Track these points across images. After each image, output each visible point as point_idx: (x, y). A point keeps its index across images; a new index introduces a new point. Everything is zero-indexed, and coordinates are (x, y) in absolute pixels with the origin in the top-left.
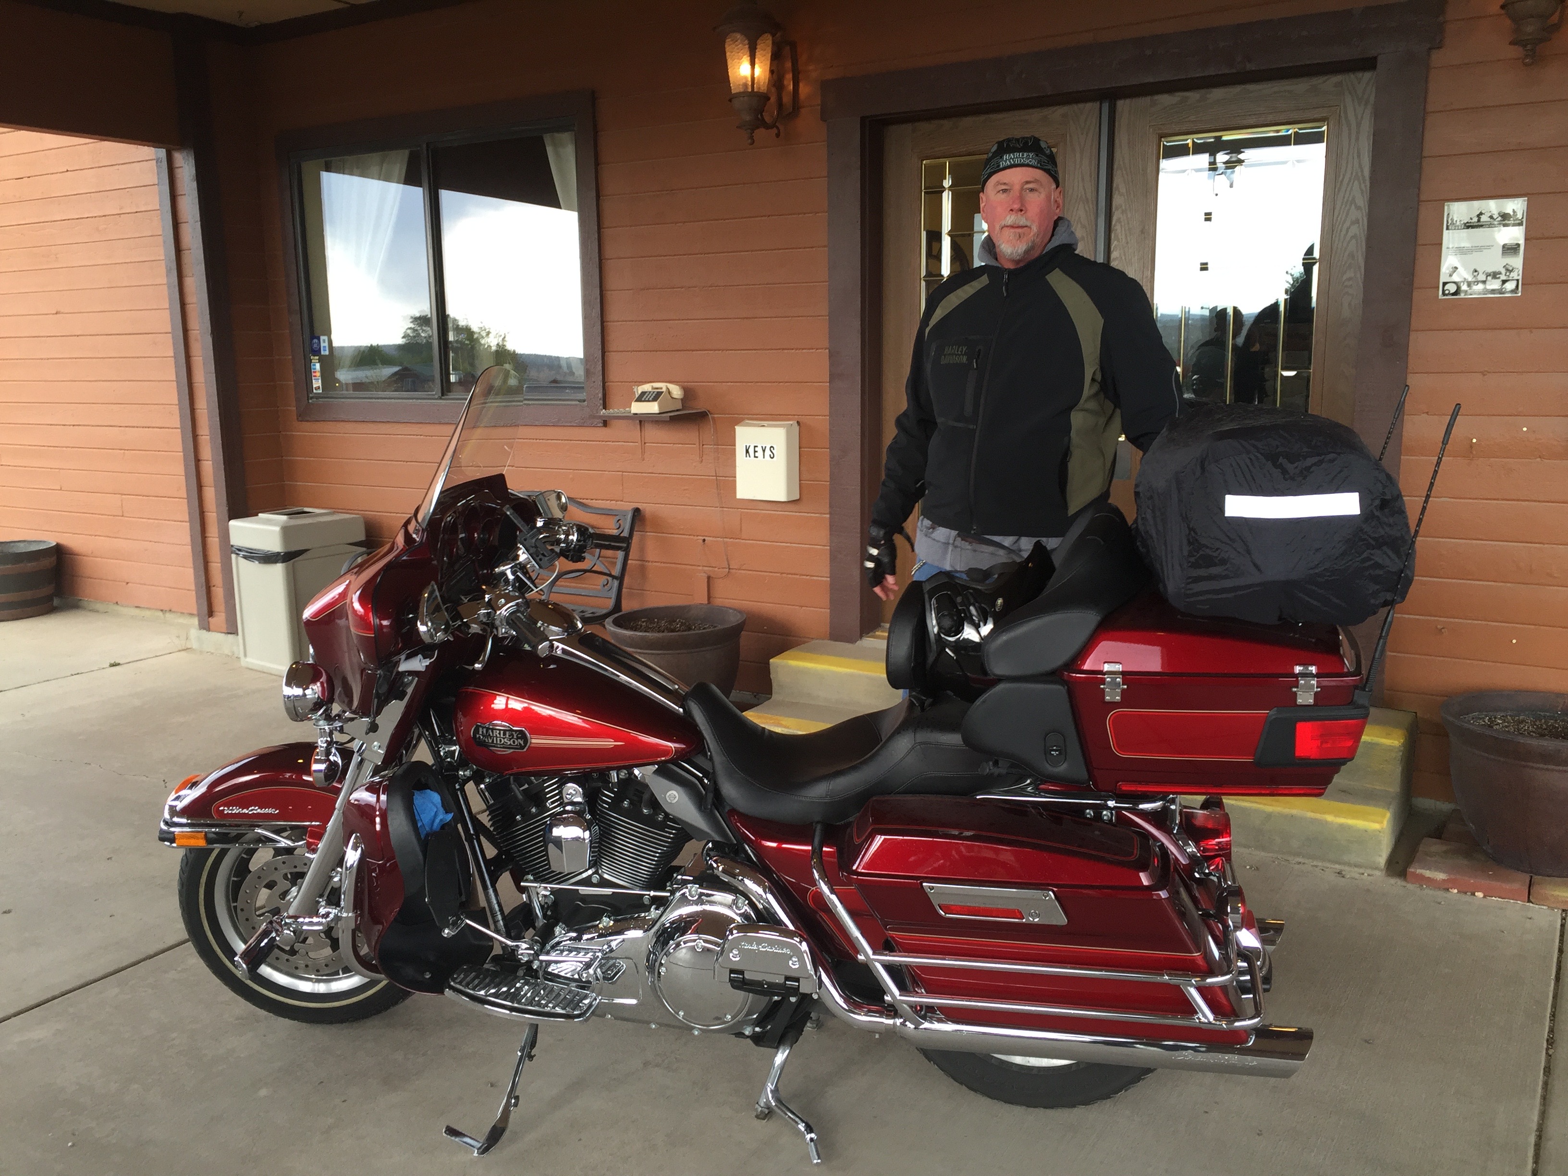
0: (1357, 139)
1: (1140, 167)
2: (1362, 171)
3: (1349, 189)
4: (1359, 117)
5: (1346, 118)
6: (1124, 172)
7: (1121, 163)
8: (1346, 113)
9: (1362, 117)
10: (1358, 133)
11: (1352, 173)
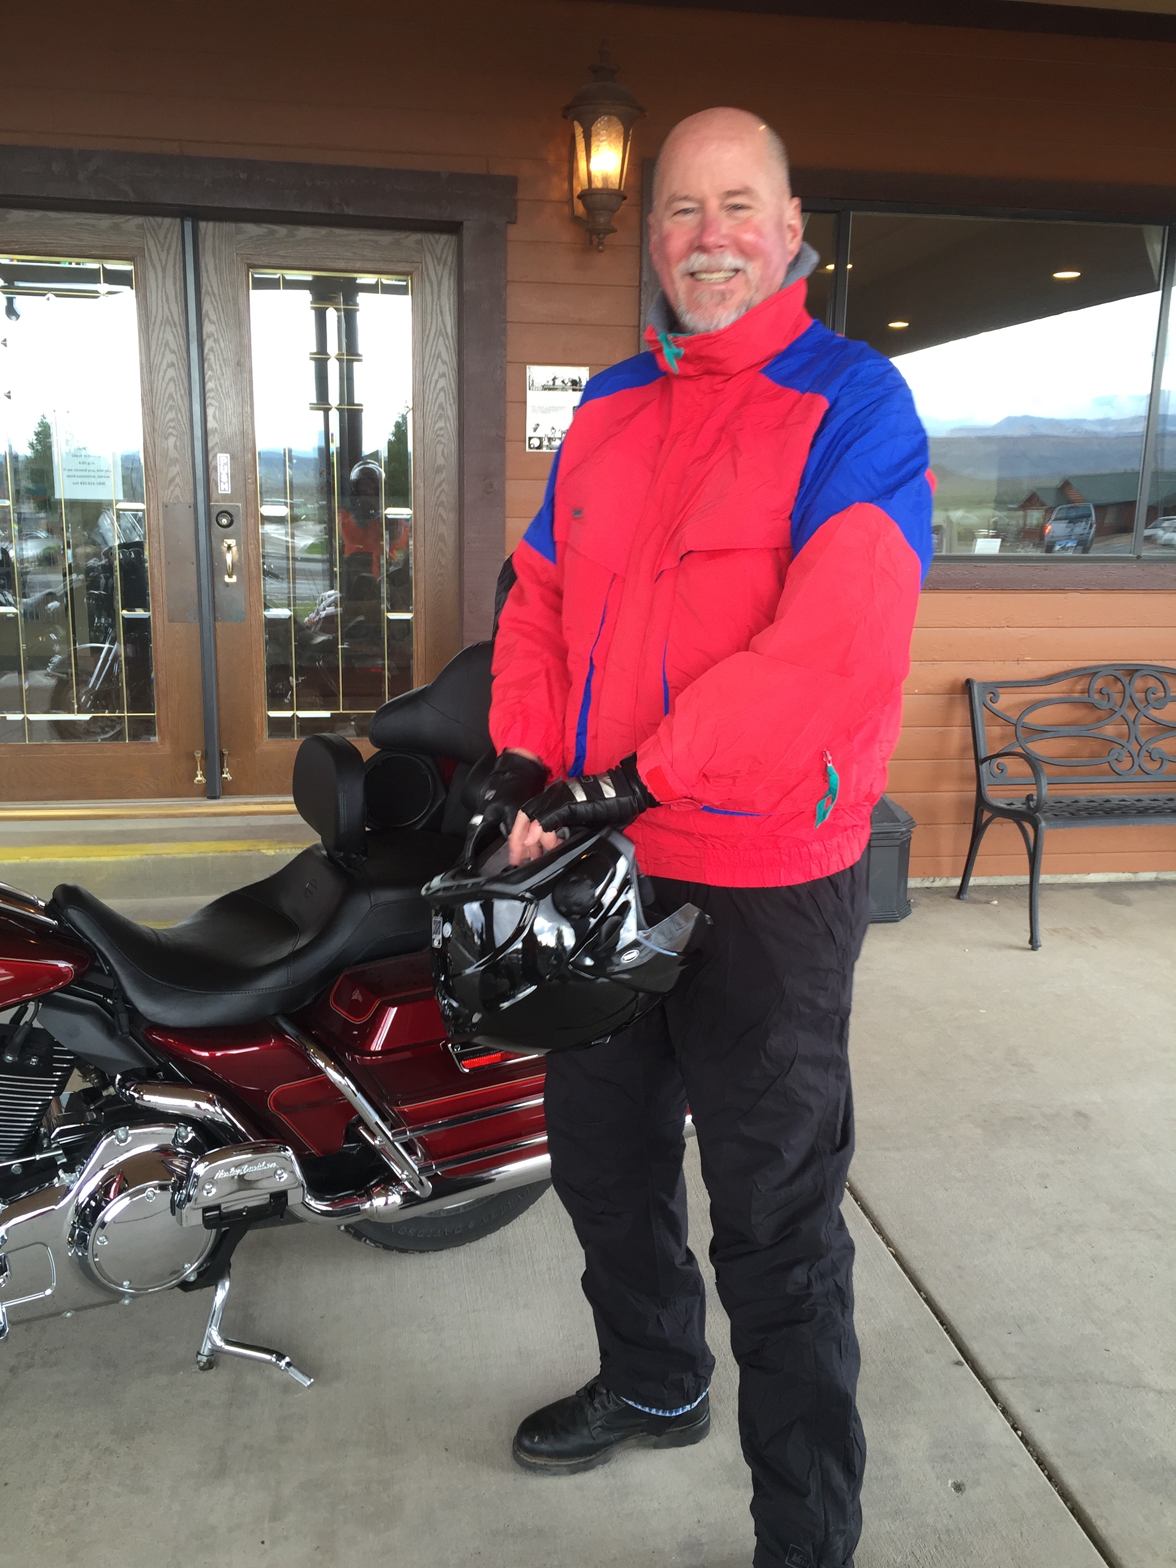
0: (439, 298)
1: (230, 295)
2: (445, 328)
3: (435, 343)
4: (439, 276)
5: (428, 275)
6: (213, 299)
7: (209, 289)
8: (427, 269)
9: (442, 276)
10: (439, 291)
11: (436, 330)
